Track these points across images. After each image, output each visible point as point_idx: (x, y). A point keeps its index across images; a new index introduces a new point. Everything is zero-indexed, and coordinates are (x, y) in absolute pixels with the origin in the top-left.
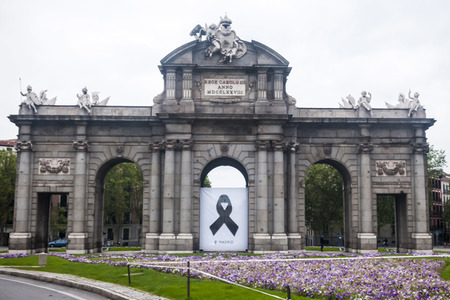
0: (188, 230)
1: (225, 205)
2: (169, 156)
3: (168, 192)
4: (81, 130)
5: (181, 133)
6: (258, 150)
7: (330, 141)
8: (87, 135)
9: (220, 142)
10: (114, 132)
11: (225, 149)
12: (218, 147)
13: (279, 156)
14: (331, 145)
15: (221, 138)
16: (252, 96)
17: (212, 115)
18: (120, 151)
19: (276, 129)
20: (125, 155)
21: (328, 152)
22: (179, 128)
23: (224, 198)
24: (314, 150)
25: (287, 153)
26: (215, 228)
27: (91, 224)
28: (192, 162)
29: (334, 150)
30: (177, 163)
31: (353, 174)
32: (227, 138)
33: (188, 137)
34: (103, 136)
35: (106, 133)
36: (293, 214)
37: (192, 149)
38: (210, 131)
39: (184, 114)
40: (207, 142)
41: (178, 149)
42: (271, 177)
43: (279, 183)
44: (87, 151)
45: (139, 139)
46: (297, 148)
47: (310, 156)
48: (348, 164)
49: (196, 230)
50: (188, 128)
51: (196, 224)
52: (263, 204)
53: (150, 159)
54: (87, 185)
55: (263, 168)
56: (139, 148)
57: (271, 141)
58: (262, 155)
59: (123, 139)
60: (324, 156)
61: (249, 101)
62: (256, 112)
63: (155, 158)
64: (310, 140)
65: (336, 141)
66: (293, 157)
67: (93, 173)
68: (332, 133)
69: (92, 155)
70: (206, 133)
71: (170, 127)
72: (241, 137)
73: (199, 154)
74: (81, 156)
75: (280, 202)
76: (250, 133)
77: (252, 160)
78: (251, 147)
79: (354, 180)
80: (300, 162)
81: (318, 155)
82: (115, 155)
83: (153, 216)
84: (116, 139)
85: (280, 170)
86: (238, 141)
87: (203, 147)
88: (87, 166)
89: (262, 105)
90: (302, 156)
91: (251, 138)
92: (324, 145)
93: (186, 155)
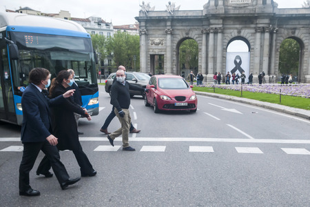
1: (238, 61)
2: (211, 36)
3: (211, 54)
4: (169, 24)
5: (217, 24)
6: (256, 32)
7: (295, 26)
8: (172, 26)
9: (237, 28)
10: (184, 24)
11: (239, 32)
12: (236, 31)
13: (267, 35)
14: (295, 29)
15: (238, 26)
16: (254, 3)
17: (233, 14)
18: (187, 34)
19: (267, 21)
20: (190, 36)
21: (294, 33)
22: (216, 21)
23: (238, 57)
24: (286, 32)
25: (271, 34)
27: (175, 69)
28: (223, 39)
29: (297, 32)
30: (215, 40)
31: (306, 44)
32: (241, 26)
33: (221, 26)
34: (179, 26)
35: (180, 24)
36: (273, 65)
37: (223, 33)
38: (232, 23)
39: (219, 14)
40: (230, 28)
41: (216, 33)
42: (262, 46)
43: (266, 49)
44: (172, 34)
45: (196, 27)
46: (277, 31)
47: (283, 35)
48: (303, 39)
50: (221, 21)
52: (257, 60)
53: (202, 37)
54: (172, 51)
55: (258, 42)
56: (196, 32)
57: (263, 28)
58: (258, 35)
59: (189, 28)
60: (291, 35)
61: (253, 6)
62: (257, 12)
63: (204, 37)
64: (284, 26)
65: (298, 26)
66: (275, 35)
67: (175, 45)
68: (296, 22)
69: (174, 36)
70: (230, 24)
71: (212, 21)
72: (247, 26)
73: (226, 35)
74: (169, 37)
75: (266, 59)
76: (252, 23)
77: (253, 37)
78: (253, 31)
79: (306, 47)
80: (278, 38)
81: (288, 34)
82: (185, 36)
83: (203, 66)
84: (185, 28)
85: (267, 43)
86: (246, 28)
87: (228, 31)
88: (172, 41)
89: (260, 8)
90: (280, 35)
91: (253, 26)
92: (291, 29)
93: (220, 36)
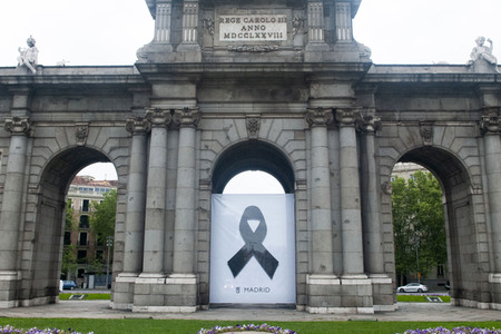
0: (190, 268)
1: (254, 225)
3: (154, 200)
4: (20, 101)
5: (178, 97)
6: (311, 125)
7: (430, 116)
8: (29, 110)
9: (244, 115)
10: (73, 105)
11: (253, 127)
12: (241, 124)
13: (348, 136)
14: (432, 123)
15: (248, 108)
16: (298, 41)
17: (231, 65)
18: (82, 136)
19: (343, 90)
20: (90, 142)
21: (428, 135)
22: (176, 90)
24: (403, 132)
25: (361, 135)
26: (237, 264)
28: (196, 149)
29: (438, 132)
30: (172, 153)
31: (474, 171)
32: (258, 108)
33: (190, 104)
34: (55, 112)
35: (61, 106)
36: (376, 239)
37: (195, 126)
38: (228, 97)
39: (183, 65)
40: (223, 115)
42: (335, 173)
43: (351, 182)
44: (27, 134)
45: (113, 116)
46: (377, 127)
47: (398, 142)
48: (462, 155)
49: (203, 267)
50: (191, 90)
51: (204, 256)
52: (323, 220)
53: (129, 147)
54: (23, 191)
55: (321, 157)
57: (334, 110)
58: (319, 135)
59: (87, 117)
60: (420, 141)
61: (293, 49)
62: (307, 60)
63: (136, 143)
64: (397, 116)
65: (439, 116)
66: (371, 141)
67: (37, 171)
68: (433, 104)
69: (37, 142)
70: (221, 100)
71: (159, 89)
72: (281, 107)
73: (208, 136)
74: (17, 142)
76: (296, 99)
77: (301, 145)
78: (299, 124)
79: (476, 180)
80: (382, 152)
81: (411, 139)
82: (73, 142)
83: (130, 242)
84: (76, 117)
85: (351, 160)
86: (275, 113)
87: (216, 124)
88: (27, 159)
89: (316, 51)
90: (385, 142)
91: (298, 107)
92: (420, 124)
93: (187, 135)
